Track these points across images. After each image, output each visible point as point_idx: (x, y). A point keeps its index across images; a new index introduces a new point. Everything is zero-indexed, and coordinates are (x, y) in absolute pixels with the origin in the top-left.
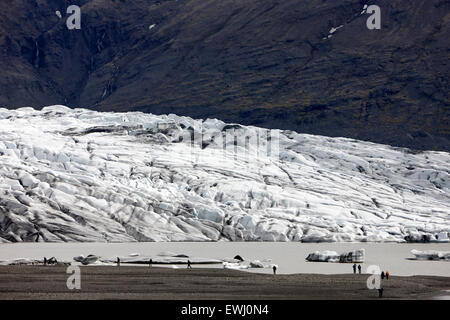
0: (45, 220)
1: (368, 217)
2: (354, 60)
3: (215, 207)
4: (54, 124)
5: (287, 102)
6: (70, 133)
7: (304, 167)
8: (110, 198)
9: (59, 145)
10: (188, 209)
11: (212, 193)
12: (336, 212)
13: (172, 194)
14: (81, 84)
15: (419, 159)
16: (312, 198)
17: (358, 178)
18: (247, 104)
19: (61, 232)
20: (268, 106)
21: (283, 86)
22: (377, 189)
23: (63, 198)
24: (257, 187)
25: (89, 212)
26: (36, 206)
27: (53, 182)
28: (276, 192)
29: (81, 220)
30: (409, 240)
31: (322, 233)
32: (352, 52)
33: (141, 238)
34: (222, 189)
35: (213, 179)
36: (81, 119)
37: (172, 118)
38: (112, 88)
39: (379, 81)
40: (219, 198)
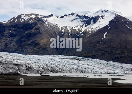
0: (58, 70)
1: (102, 70)
2: (99, 49)
3: (81, 69)
4: (59, 57)
5: (90, 55)
6: (62, 59)
7: (93, 63)
8: (67, 67)
9: (60, 60)
10: (78, 69)
11: (81, 67)
12: (97, 69)
13: (75, 67)
14: (63, 52)
15: (108, 62)
16: (94, 68)
17: (100, 65)
18: (85, 55)
19: (61, 72)
20: (88, 55)
21: (90, 52)
22: (103, 66)
23: (61, 67)
24: (87, 66)
25: (64, 69)
26: (57, 68)
27: (59, 65)
28: (89, 67)
29: (63, 70)
30: (107, 73)
31: (96, 72)
32: (99, 48)
33: (71, 73)
34: (82, 66)
35: (81, 65)
36: (63, 57)
37: (75, 57)
38: (67, 53)
39: (103, 52)
40: (82, 67)
